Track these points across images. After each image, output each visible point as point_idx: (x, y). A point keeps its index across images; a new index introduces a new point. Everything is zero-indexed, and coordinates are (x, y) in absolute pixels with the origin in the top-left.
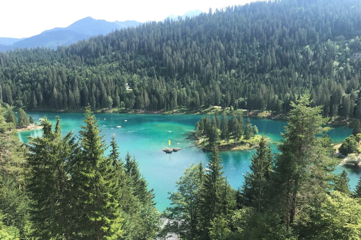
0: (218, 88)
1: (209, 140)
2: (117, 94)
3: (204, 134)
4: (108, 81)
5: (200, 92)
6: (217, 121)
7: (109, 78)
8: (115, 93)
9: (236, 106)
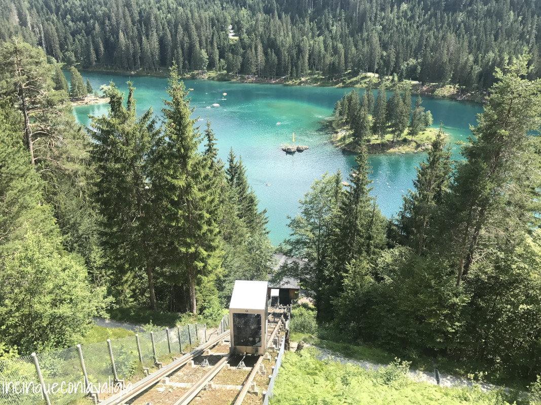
0: (375, 39)
1: (353, 135)
2: (215, 45)
3: (347, 123)
4: (201, 21)
5: (346, 45)
6: (369, 101)
7: (203, 16)
8: (212, 43)
9: (402, 74)
